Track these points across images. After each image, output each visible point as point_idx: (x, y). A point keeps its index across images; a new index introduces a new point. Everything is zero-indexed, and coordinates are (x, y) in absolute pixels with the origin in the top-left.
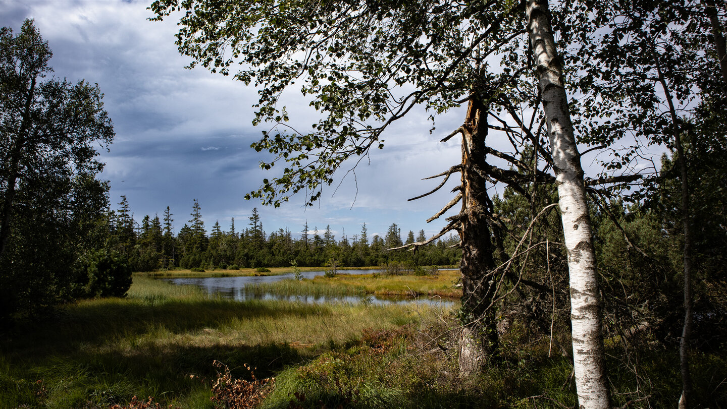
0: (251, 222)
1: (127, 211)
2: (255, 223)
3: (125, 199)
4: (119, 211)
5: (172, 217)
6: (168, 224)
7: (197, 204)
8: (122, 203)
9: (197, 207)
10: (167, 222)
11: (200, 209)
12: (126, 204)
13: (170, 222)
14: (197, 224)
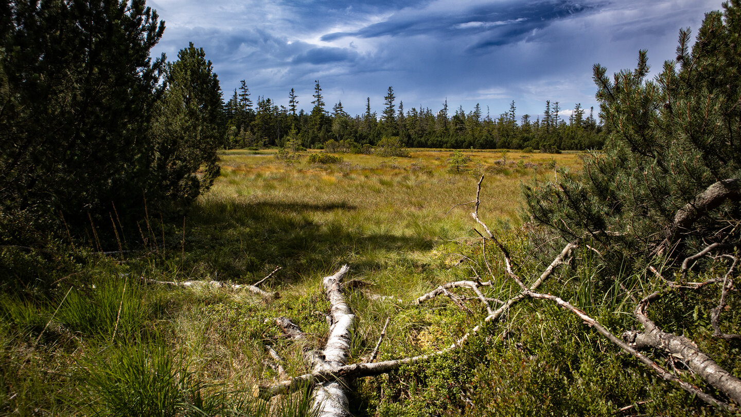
0: (385, 101)
1: (247, 95)
2: (390, 102)
3: (245, 84)
4: (240, 95)
5: (296, 99)
6: (293, 106)
7: (318, 85)
8: (242, 88)
9: (318, 88)
10: (292, 104)
11: (321, 90)
12: (246, 88)
13: (295, 104)
14: (319, 105)
